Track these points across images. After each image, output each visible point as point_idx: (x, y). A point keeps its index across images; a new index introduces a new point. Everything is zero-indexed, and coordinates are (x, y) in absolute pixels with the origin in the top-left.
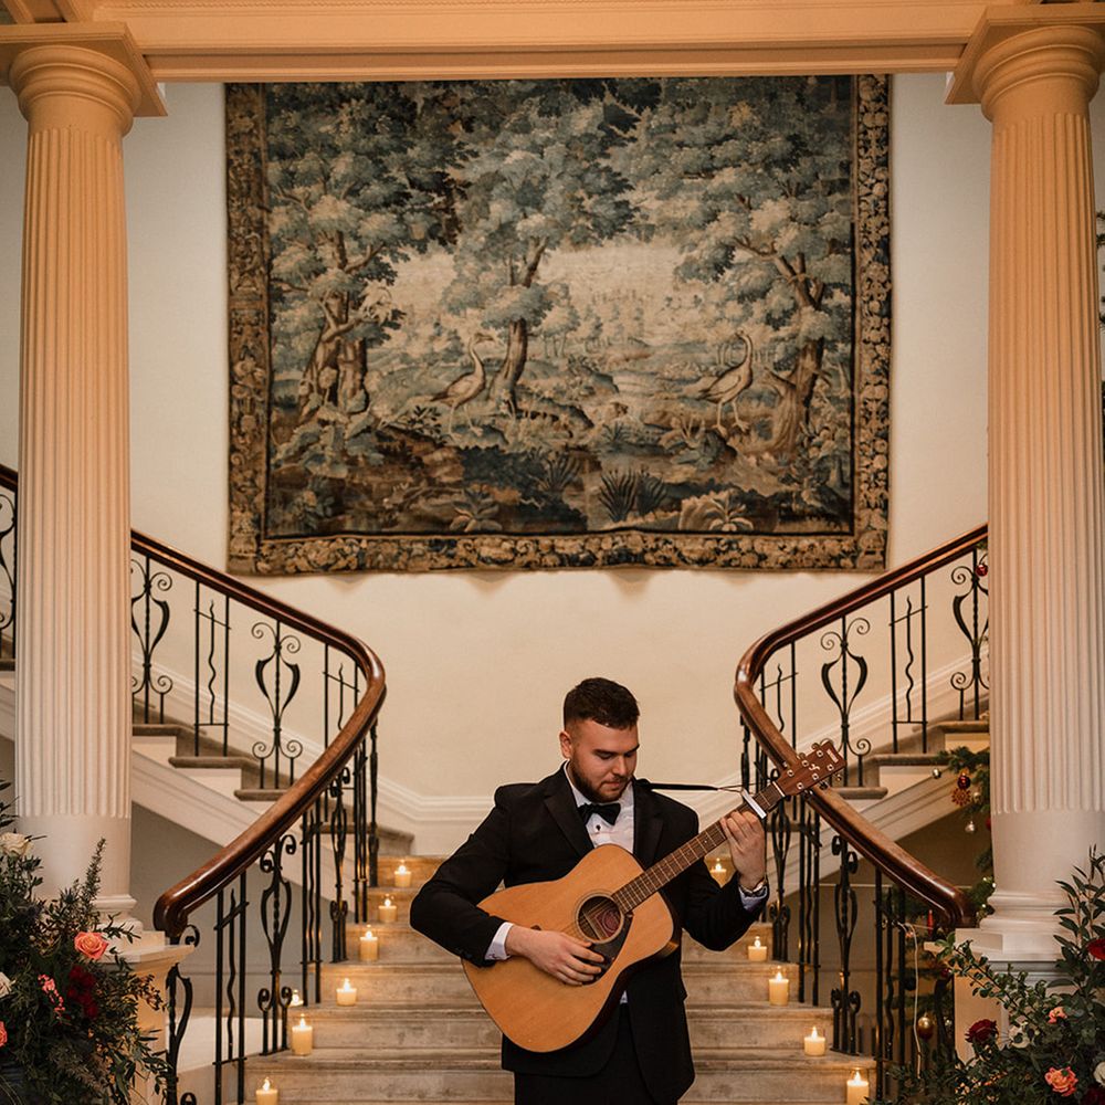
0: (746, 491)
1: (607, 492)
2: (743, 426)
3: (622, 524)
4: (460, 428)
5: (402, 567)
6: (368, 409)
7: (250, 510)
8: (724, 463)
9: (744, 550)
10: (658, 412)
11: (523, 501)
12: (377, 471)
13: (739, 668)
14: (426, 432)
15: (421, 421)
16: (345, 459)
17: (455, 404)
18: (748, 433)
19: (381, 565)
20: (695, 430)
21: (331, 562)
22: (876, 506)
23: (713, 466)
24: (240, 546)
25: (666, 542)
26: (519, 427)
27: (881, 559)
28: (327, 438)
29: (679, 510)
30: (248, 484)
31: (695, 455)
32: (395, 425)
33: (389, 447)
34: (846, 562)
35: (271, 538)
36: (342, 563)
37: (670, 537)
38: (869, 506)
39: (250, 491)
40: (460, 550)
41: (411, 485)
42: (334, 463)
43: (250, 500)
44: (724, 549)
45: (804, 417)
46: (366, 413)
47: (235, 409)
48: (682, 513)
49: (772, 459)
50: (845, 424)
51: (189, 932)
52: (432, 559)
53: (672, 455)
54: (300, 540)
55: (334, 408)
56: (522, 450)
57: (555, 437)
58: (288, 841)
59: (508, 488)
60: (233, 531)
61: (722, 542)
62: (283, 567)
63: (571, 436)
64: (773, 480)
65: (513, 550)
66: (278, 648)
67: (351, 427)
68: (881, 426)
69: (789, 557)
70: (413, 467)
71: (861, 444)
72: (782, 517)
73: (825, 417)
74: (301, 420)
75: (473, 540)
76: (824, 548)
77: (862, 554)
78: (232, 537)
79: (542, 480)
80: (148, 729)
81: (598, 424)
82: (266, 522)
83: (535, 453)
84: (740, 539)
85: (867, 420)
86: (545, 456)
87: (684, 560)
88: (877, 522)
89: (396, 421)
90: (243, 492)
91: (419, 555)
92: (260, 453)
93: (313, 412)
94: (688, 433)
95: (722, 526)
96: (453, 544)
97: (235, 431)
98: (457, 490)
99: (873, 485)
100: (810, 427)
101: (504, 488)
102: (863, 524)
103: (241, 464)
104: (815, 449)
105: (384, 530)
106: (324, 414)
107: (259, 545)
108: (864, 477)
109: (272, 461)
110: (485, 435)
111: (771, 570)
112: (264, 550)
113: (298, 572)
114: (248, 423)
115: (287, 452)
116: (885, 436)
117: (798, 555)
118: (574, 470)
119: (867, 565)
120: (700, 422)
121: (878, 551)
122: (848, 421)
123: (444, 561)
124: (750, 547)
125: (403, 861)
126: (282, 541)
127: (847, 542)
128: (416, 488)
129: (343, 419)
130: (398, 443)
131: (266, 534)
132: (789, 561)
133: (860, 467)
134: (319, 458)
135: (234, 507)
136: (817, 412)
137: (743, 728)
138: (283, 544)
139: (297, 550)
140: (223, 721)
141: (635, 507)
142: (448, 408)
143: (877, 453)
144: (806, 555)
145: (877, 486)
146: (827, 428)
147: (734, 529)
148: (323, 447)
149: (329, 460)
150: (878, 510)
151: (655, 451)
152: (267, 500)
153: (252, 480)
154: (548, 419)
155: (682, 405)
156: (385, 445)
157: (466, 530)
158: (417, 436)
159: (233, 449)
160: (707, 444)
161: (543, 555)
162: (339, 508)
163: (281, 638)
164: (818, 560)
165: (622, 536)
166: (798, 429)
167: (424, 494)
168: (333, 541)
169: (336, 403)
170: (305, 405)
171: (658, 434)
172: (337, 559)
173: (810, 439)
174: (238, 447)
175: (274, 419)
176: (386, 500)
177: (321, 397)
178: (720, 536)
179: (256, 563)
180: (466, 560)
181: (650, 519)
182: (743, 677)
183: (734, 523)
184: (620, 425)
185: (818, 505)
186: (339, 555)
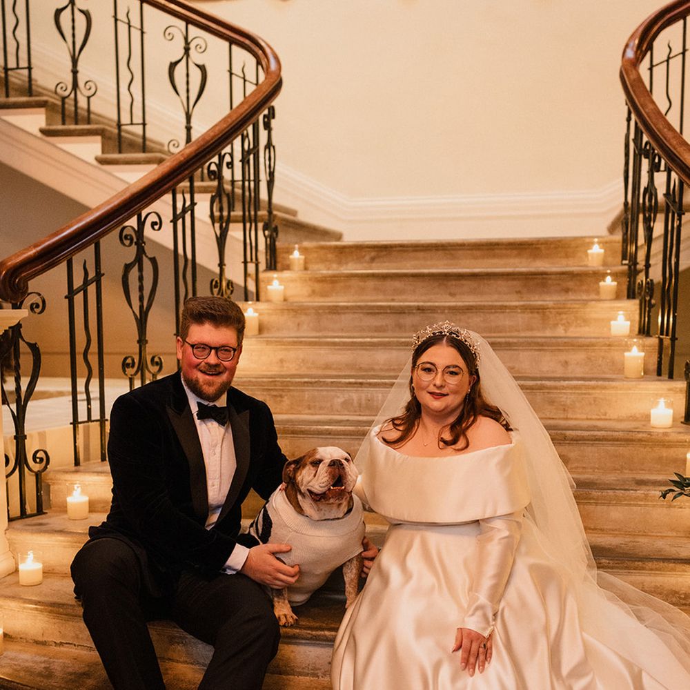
13: (627, 46)
51: (33, 299)
58: (153, 218)
66: (187, 50)
80: (76, 130)
125: (297, 246)
137: (626, 107)
140: (141, 121)
163: (189, 40)
182: (630, 54)
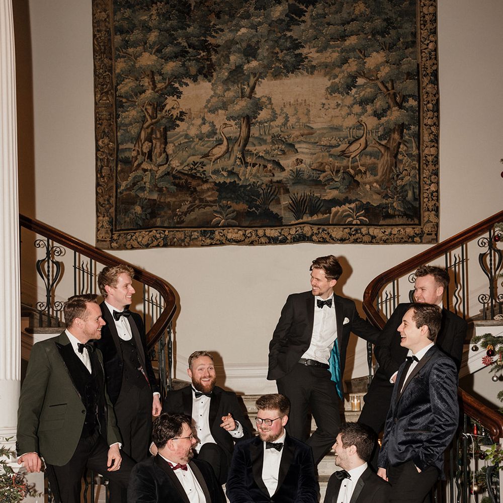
0: (365, 203)
1: (293, 205)
2: (363, 169)
3: (301, 221)
4: (216, 172)
5: (187, 244)
6: (168, 163)
7: (107, 216)
8: (353, 189)
9: (364, 233)
10: (319, 162)
11: (249, 210)
12: (173, 195)
13: (365, 293)
14: (198, 175)
15: (195, 169)
16: (156, 189)
17: (213, 160)
18: (365, 173)
19: (176, 244)
20: (338, 171)
21: (150, 242)
22: (432, 210)
23: (347, 190)
24: (103, 234)
25: (323, 230)
26: (246, 171)
27: (435, 237)
28: (147, 178)
29: (330, 213)
30: (106, 202)
31: (338, 184)
32: (182, 171)
33: (179, 183)
34: (417, 239)
35: (118, 231)
36: (155, 243)
37: (326, 227)
38: (428, 210)
39: (108, 206)
40: (217, 236)
41: (190, 202)
42: (151, 191)
43: (107, 211)
44: (353, 233)
45: (394, 164)
46: (167, 165)
47: (99, 164)
48: (331, 215)
49: (378, 186)
50: (416, 168)
52: (202, 240)
53: (326, 185)
54: (134, 231)
55: (150, 162)
56: (248, 184)
57: (265, 176)
59: (241, 203)
60: (99, 227)
61: (353, 229)
62: (125, 245)
63: (274, 175)
64: (379, 197)
65: (244, 235)
67: (159, 172)
68: (434, 168)
69: (387, 237)
70: (192, 193)
71: (424, 178)
72: (383, 216)
73: (405, 164)
74: (133, 169)
75: (223, 230)
76: (405, 232)
77: (425, 235)
78: (98, 230)
79: (259, 198)
80: (48, 330)
81: (287, 169)
82: (116, 222)
83: (255, 185)
84: (362, 228)
85: (427, 166)
86: (260, 186)
87: (333, 239)
88: (432, 218)
89: (183, 169)
90: (103, 207)
91: (195, 239)
92: (112, 186)
93: (139, 165)
94: (334, 173)
95: (353, 221)
96: (213, 233)
97: (99, 176)
98: (215, 204)
99: (431, 199)
100: (397, 169)
101: (239, 203)
102: (426, 219)
103: (102, 192)
104: (400, 181)
105: (177, 226)
106: (145, 166)
107: (112, 234)
108: (425, 195)
109: (119, 191)
110: (229, 176)
111: (378, 243)
112: (115, 237)
113: (133, 248)
114: (105, 171)
115: (126, 185)
116: (436, 173)
117: (392, 236)
118: (275, 193)
119: (427, 240)
120: (341, 167)
121: (434, 233)
122: (417, 166)
123: (208, 241)
124: (367, 232)
126: (124, 232)
127: (418, 229)
128: (194, 204)
129: (155, 168)
130: (184, 180)
131: (116, 228)
132: (387, 239)
133: (423, 190)
134: (143, 189)
135: (99, 214)
136: (401, 161)
138: (125, 234)
139: (132, 236)
141: (307, 212)
142: (209, 162)
143: (433, 183)
144: (396, 236)
145: (433, 199)
146: (406, 170)
147: (359, 223)
148: (145, 183)
149: (148, 189)
150: (433, 212)
151: (316, 183)
152: (116, 211)
153: (108, 200)
154: (262, 167)
155: (331, 159)
156: (177, 181)
157: (220, 225)
158: (193, 177)
159: (98, 185)
160: (344, 179)
161: (260, 238)
162: (153, 215)
164: (402, 238)
165: (301, 227)
166: (391, 171)
167: (197, 207)
168: (151, 231)
169: (151, 160)
170: (135, 161)
171: (319, 174)
172: (153, 241)
173: (398, 176)
174: (101, 183)
175: (119, 169)
176: (178, 210)
177: (143, 157)
178: (351, 227)
179: (111, 243)
180: (220, 241)
181: (315, 218)
182: (367, 298)
183: (358, 219)
184: (299, 169)
185: (402, 210)
186: (154, 239)
